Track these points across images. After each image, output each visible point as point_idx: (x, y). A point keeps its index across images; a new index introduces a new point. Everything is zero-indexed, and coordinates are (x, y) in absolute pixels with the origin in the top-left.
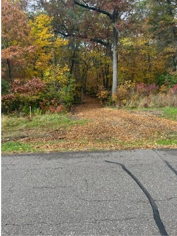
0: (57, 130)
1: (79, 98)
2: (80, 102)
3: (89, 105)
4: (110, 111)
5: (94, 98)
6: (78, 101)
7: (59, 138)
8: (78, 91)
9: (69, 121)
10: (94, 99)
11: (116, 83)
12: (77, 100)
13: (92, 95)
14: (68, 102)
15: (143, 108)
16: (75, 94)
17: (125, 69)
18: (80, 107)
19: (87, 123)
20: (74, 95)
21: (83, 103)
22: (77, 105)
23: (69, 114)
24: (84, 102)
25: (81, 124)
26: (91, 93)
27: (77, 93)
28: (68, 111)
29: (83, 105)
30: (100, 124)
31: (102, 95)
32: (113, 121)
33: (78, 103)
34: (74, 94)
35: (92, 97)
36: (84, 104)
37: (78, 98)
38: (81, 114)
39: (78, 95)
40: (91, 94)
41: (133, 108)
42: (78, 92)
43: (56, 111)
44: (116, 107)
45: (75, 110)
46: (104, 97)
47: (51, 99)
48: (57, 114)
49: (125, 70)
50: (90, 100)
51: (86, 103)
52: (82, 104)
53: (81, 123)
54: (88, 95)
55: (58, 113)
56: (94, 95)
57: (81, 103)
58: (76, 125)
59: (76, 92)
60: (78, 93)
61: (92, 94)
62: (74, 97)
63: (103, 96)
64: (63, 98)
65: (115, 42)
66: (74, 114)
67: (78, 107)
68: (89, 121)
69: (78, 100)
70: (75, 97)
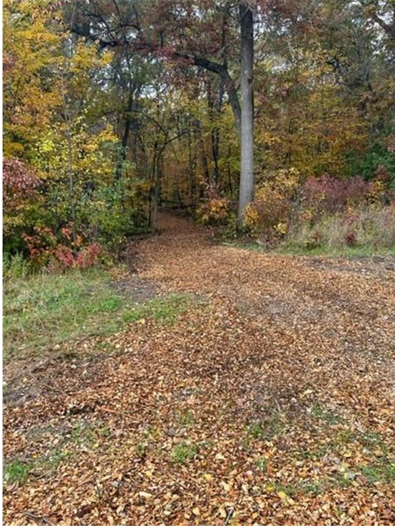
0: (69, 356)
1: (146, 219)
2: (149, 230)
3: (176, 238)
4: (245, 259)
5: (184, 216)
6: (143, 227)
7: (71, 406)
8: (141, 200)
9: (117, 305)
10: (183, 222)
11: (249, 176)
12: (142, 224)
13: (177, 210)
14: (115, 234)
15: (345, 247)
16: (136, 209)
17: (273, 139)
18: (150, 242)
19: (185, 313)
20: (133, 211)
21: (157, 231)
22: (142, 236)
23: (120, 271)
24: (159, 228)
25: (161, 320)
26: (175, 205)
27: (141, 206)
28: (114, 259)
29: (156, 237)
30: (231, 317)
31: (214, 209)
32: (271, 299)
33: (143, 233)
34: (133, 207)
35: (178, 215)
36: (160, 234)
37: (141, 219)
38: (157, 271)
39: (142, 210)
40: (174, 208)
41: (310, 247)
42: (142, 203)
43: (75, 264)
44: (258, 244)
45: (137, 253)
46: (218, 216)
47: (62, 224)
48: (78, 274)
49: (272, 141)
50: (172, 222)
51: (164, 230)
52: (154, 235)
53: (160, 315)
54: (168, 211)
55: (81, 269)
56: (184, 211)
57: (153, 231)
58: (143, 321)
59: (138, 204)
60: (144, 207)
61: (178, 208)
62: (133, 216)
63: (217, 212)
64: (100, 222)
65: (245, 57)
66: (135, 271)
67: (145, 242)
68: (189, 303)
69: (143, 222)
70: (136, 215)
